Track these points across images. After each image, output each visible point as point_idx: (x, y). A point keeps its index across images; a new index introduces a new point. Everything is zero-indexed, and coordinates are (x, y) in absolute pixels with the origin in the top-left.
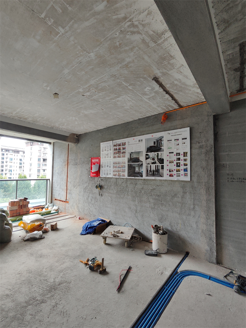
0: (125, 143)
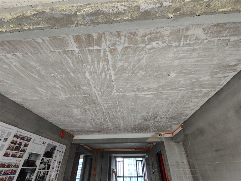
0: (31, 139)
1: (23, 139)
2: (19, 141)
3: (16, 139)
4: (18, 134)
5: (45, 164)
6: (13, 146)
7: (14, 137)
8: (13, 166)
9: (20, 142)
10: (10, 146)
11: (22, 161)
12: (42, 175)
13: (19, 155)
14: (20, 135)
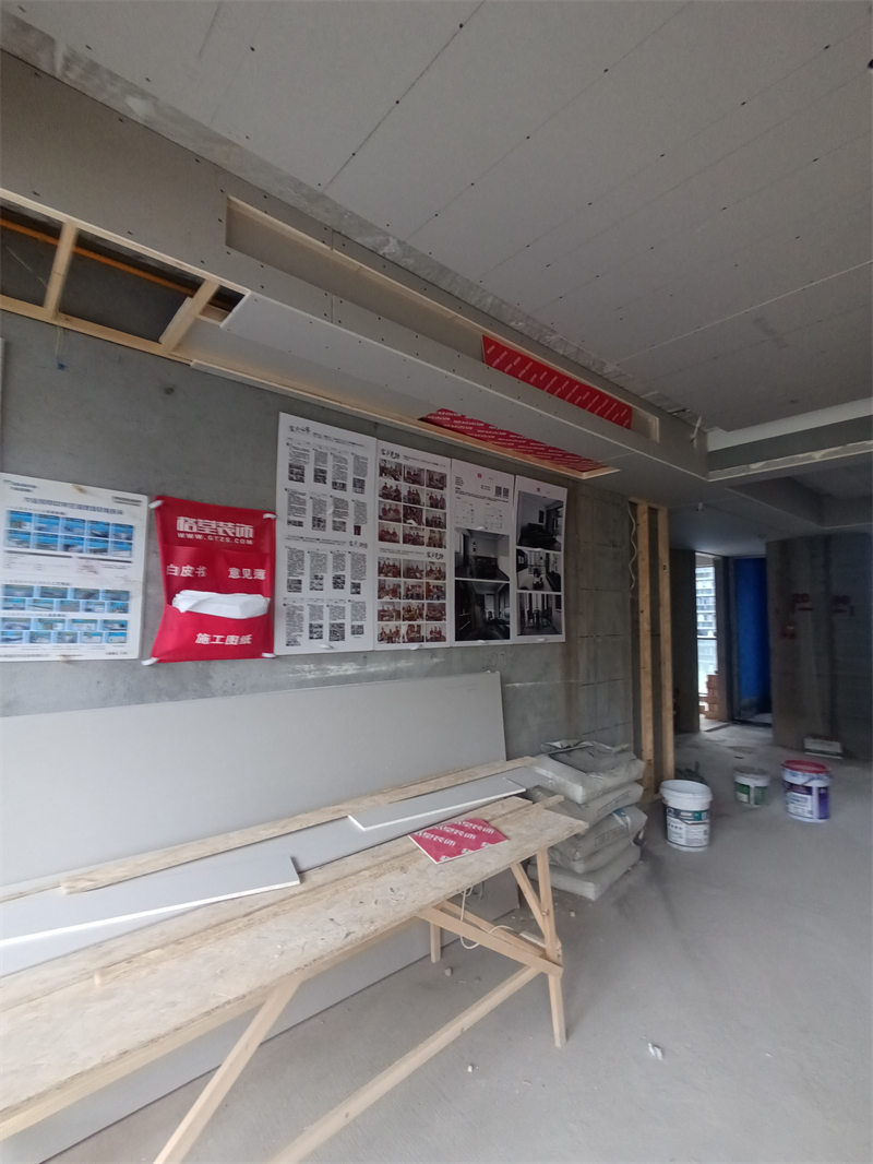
1: (414, 478)
2: (405, 488)
3: (391, 482)
4: (391, 462)
5: (537, 573)
6: (394, 507)
7: (381, 475)
8: (424, 573)
9: (409, 492)
10: (382, 506)
11: (448, 559)
12: (537, 605)
13: (430, 538)
14: (399, 465)
